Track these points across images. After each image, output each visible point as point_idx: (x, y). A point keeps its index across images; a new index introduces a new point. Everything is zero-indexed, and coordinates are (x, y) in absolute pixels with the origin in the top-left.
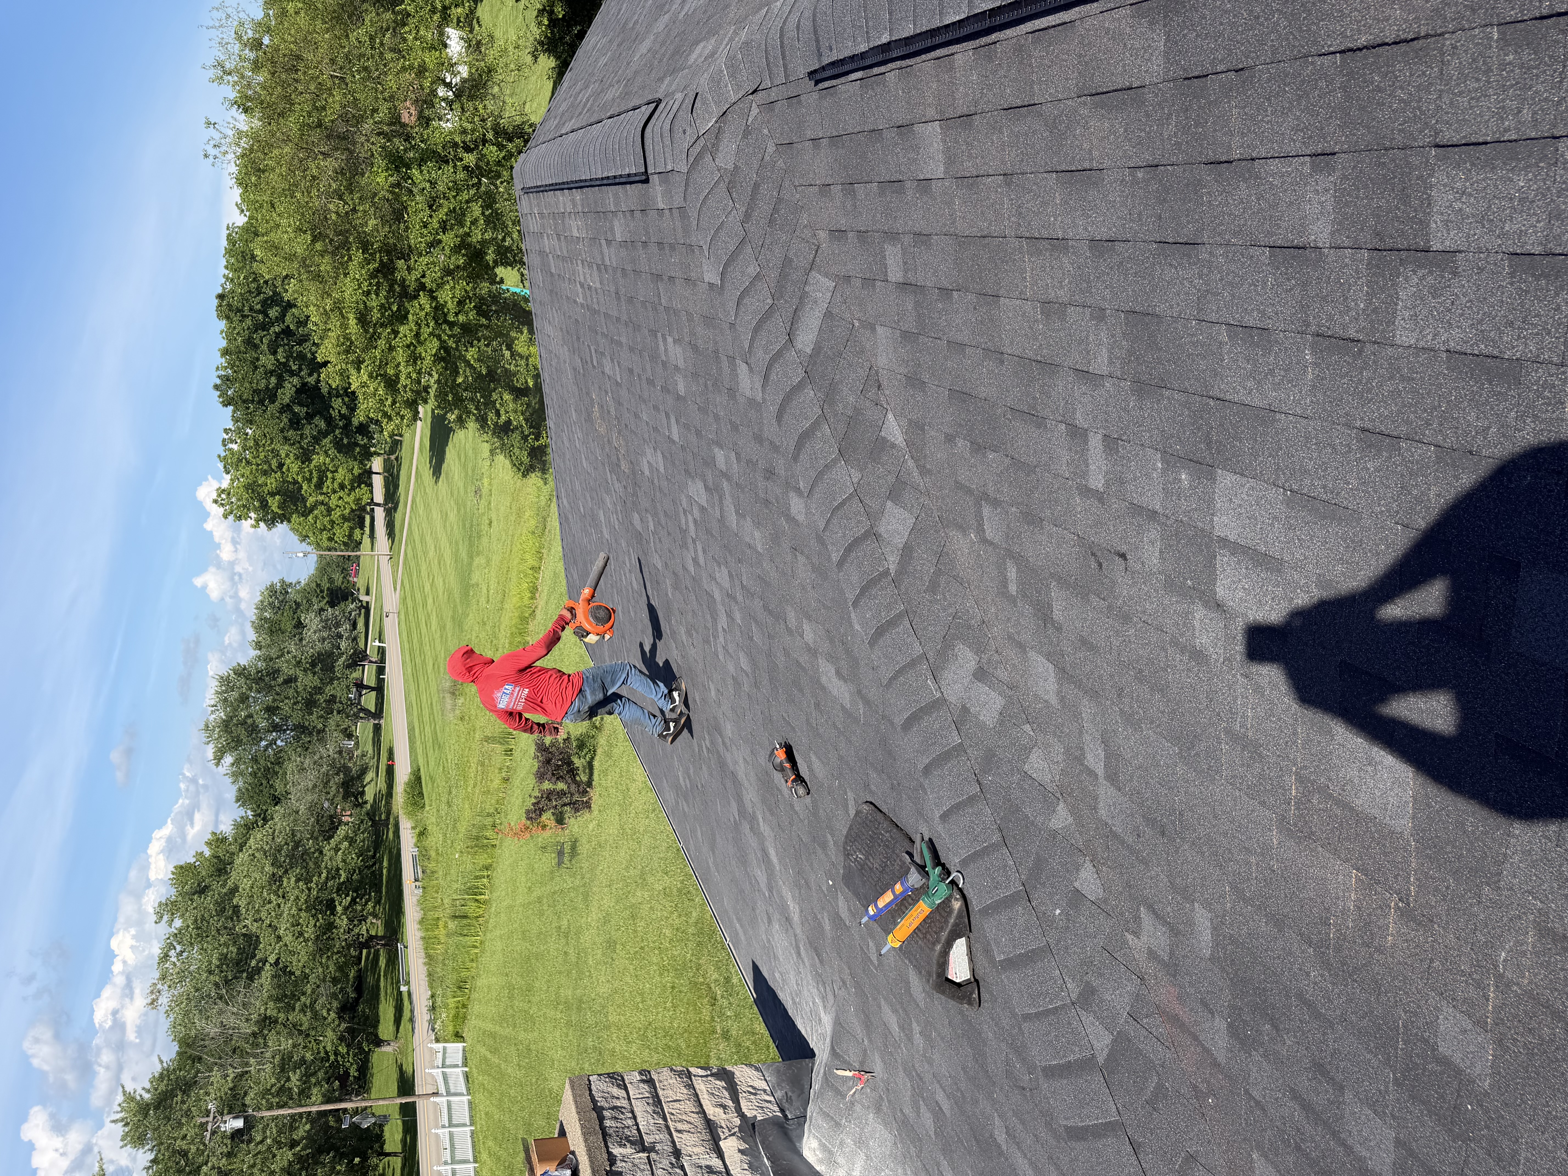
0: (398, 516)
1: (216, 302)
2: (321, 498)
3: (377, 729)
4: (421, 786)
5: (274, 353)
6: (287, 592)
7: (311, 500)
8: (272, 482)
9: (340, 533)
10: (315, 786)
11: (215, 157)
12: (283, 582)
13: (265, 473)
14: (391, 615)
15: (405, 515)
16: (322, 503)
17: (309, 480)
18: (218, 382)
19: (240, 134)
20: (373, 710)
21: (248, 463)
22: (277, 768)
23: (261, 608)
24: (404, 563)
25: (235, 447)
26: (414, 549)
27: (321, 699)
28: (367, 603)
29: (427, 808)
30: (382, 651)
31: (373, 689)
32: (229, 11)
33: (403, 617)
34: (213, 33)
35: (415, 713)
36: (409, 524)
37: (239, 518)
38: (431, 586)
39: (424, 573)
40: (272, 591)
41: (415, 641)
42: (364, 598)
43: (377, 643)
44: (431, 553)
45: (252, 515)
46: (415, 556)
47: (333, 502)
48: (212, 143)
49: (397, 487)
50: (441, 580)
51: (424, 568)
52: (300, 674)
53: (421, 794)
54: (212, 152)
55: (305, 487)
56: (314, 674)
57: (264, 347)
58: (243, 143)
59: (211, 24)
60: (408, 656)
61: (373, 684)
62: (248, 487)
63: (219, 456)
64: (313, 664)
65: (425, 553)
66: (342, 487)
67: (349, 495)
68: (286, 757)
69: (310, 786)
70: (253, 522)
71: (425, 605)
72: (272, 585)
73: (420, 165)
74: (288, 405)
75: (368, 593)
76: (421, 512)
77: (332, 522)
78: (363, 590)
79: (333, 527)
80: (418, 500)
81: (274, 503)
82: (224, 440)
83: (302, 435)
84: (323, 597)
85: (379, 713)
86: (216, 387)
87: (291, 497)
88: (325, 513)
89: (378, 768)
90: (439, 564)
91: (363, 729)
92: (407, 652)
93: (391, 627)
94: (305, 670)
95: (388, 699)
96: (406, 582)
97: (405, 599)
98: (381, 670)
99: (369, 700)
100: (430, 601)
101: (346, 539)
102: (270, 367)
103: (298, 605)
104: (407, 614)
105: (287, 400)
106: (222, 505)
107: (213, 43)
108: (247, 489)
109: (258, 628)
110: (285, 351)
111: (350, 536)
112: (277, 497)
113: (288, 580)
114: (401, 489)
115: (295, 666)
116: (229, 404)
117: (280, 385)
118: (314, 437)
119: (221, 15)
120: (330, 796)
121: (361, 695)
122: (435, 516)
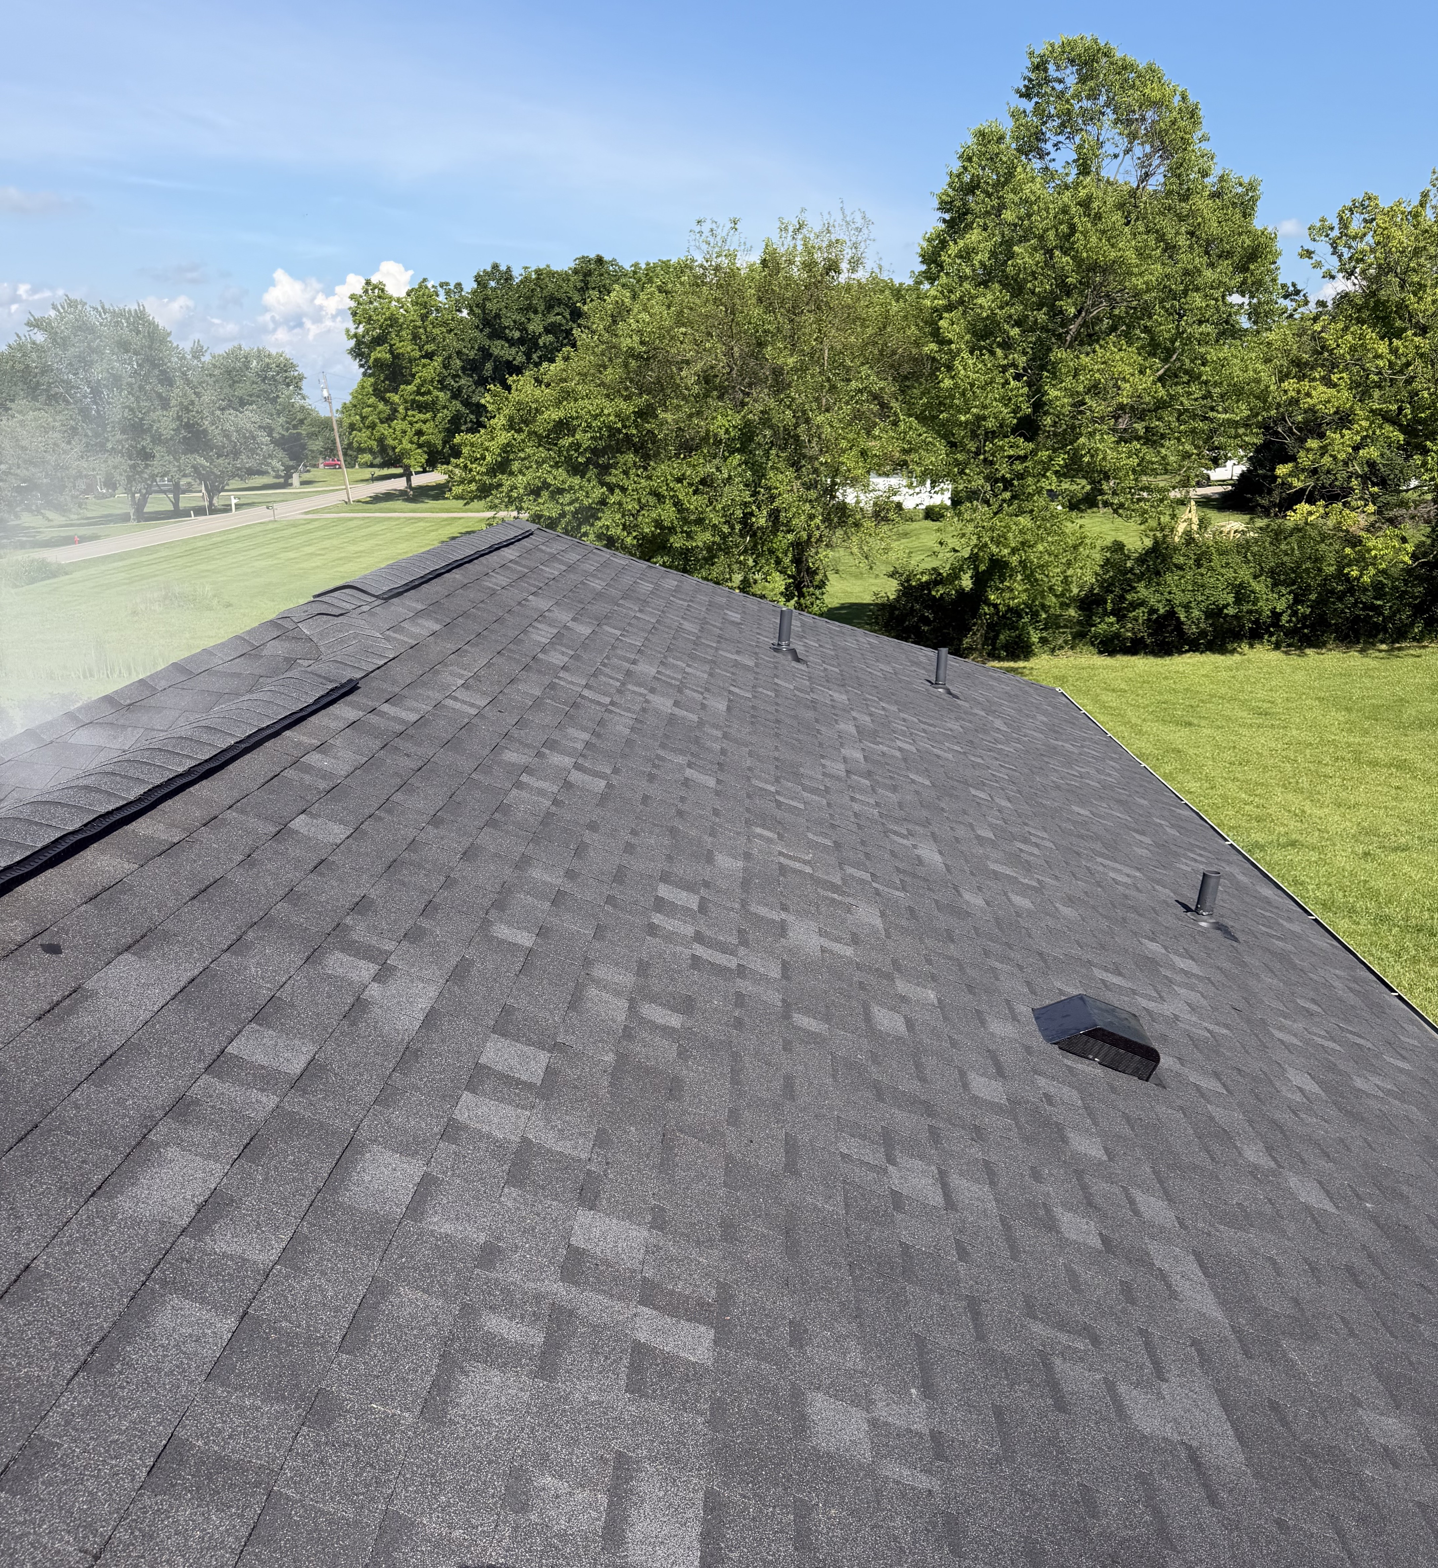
0: (399, 504)
1: (592, 256)
2: (401, 409)
3: (125, 518)
4: (43, 579)
5: (547, 331)
6: (288, 385)
7: (396, 398)
8: (406, 347)
9: (362, 437)
10: (24, 449)
11: (701, 232)
12: (301, 378)
13: (415, 337)
14: (270, 512)
15: (402, 511)
16: (395, 411)
17: (418, 393)
18: (503, 268)
19: (732, 256)
20: (146, 510)
21: (424, 317)
22: (42, 398)
23: (259, 355)
24: (340, 519)
25: (442, 298)
26: (359, 527)
27: (146, 442)
28: (291, 485)
29: (13, 591)
30: (227, 509)
31: (176, 504)
32: (865, 231)
33: (271, 526)
34: (838, 217)
35: (144, 559)
36: (389, 519)
37: (354, 314)
38: (311, 554)
39: (327, 543)
40: (285, 367)
41: (239, 545)
42: (295, 479)
43: (234, 501)
44: (353, 548)
45: (361, 330)
46: (350, 530)
47: (398, 424)
48: (714, 226)
49: (436, 498)
50: (319, 564)
51: (335, 542)
52: (173, 412)
53: (33, 581)
54: (706, 227)
55: (411, 388)
56: (175, 430)
57: (552, 319)
58: (724, 262)
59: (848, 212)
60: (219, 539)
61: (182, 505)
62: (393, 321)
63: (425, 280)
64: (188, 426)
65: (354, 541)
66: (419, 433)
67: (411, 442)
68: (58, 408)
69: (23, 443)
70: (353, 332)
71: (286, 549)
72: (293, 366)
73: (746, 464)
74: (491, 355)
75: (303, 483)
76: (406, 529)
77: (373, 426)
78: (306, 476)
79: (368, 427)
80: (422, 524)
81: (381, 353)
82: (447, 284)
83: (458, 376)
84: (287, 429)
85: (144, 517)
86: (495, 267)
87: (394, 373)
88: (382, 416)
89: (72, 525)
90: (340, 559)
91: (121, 502)
92: (224, 538)
93: (258, 514)
94: (179, 418)
95: (163, 524)
96: (316, 524)
97: (294, 526)
98: (200, 511)
99: (160, 503)
100: (291, 555)
101: (355, 445)
102: (531, 327)
103: (274, 400)
104: (276, 530)
105: (496, 352)
106: (366, 291)
107: (826, 216)
108: (390, 319)
109: (233, 354)
110: (551, 344)
111: (361, 450)
112: (388, 356)
113: (304, 384)
114: (432, 504)
115: (181, 403)
116: (479, 284)
117: (511, 342)
118: (460, 390)
119: (859, 222)
120: (14, 470)
121: (164, 492)
122: (400, 546)
